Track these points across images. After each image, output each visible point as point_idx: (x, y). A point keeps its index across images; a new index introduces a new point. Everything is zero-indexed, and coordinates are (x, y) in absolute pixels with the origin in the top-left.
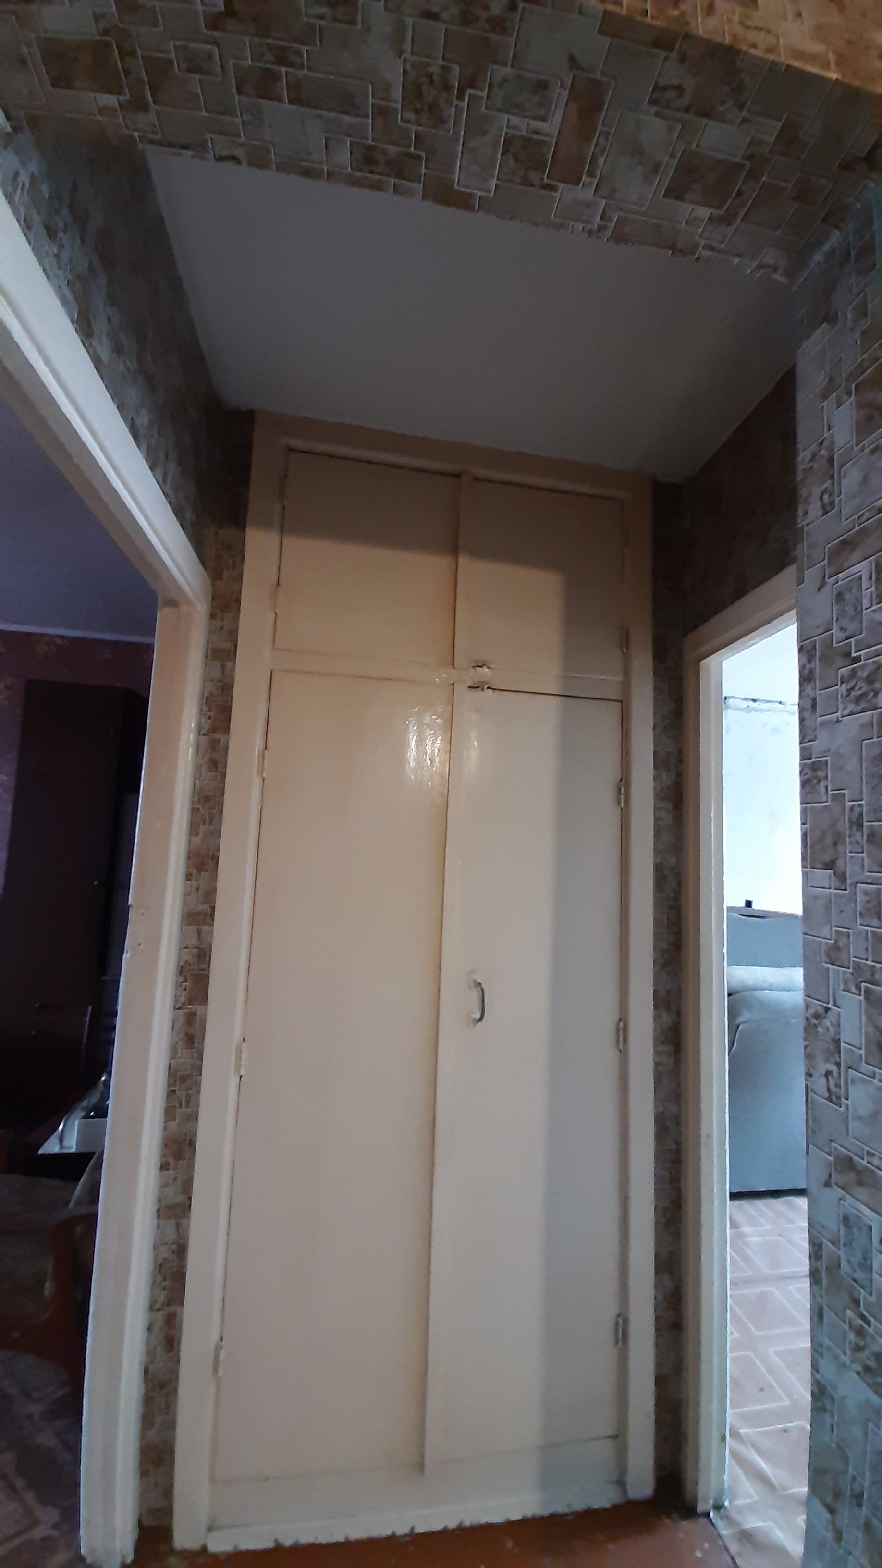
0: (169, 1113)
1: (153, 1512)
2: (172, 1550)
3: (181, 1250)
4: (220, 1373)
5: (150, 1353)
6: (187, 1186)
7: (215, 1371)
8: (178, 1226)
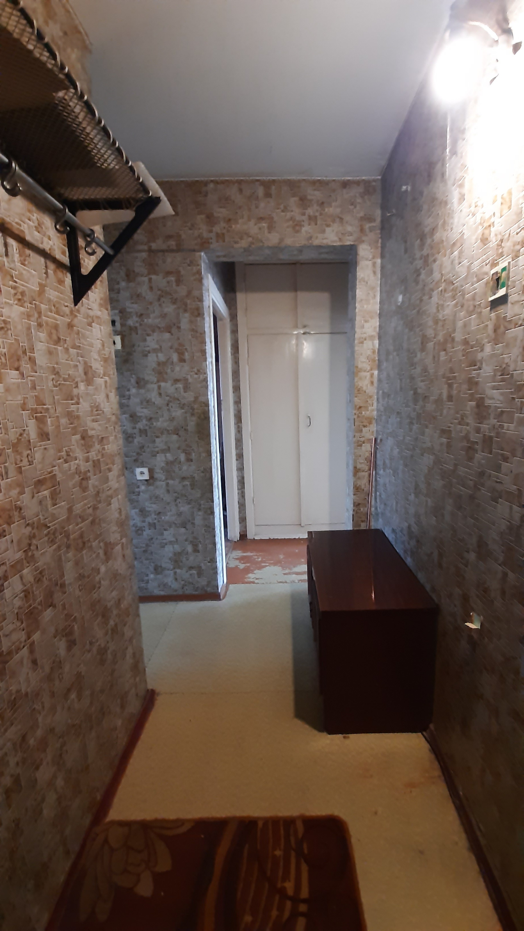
0: (237, 448)
1: (243, 531)
2: (247, 539)
3: (243, 478)
4: (254, 503)
5: (239, 499)
6: (243, 464)
7: (253, 503)
8: (242, 473)
